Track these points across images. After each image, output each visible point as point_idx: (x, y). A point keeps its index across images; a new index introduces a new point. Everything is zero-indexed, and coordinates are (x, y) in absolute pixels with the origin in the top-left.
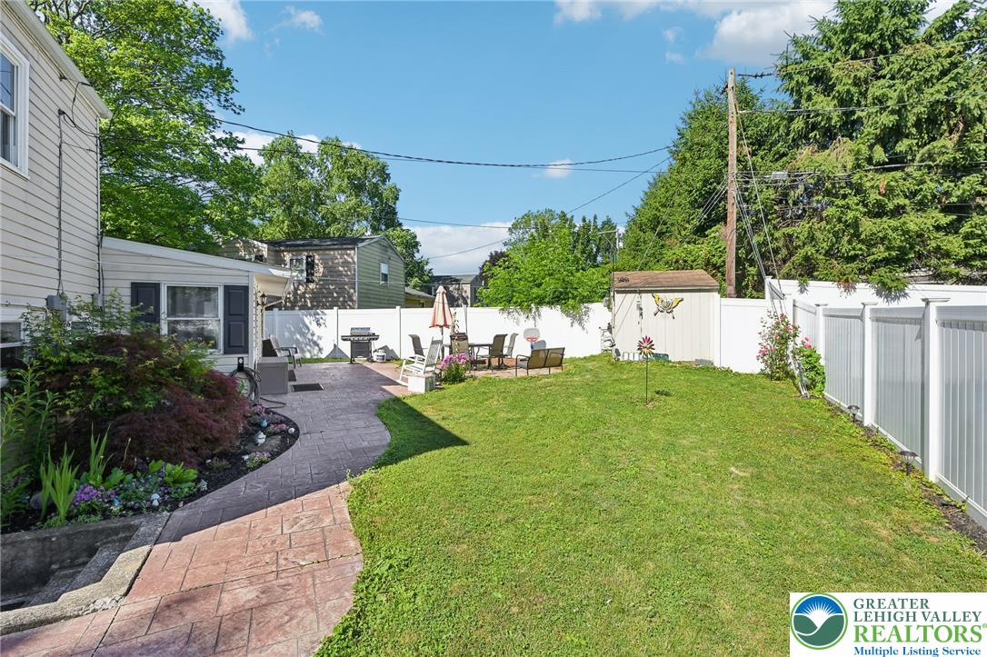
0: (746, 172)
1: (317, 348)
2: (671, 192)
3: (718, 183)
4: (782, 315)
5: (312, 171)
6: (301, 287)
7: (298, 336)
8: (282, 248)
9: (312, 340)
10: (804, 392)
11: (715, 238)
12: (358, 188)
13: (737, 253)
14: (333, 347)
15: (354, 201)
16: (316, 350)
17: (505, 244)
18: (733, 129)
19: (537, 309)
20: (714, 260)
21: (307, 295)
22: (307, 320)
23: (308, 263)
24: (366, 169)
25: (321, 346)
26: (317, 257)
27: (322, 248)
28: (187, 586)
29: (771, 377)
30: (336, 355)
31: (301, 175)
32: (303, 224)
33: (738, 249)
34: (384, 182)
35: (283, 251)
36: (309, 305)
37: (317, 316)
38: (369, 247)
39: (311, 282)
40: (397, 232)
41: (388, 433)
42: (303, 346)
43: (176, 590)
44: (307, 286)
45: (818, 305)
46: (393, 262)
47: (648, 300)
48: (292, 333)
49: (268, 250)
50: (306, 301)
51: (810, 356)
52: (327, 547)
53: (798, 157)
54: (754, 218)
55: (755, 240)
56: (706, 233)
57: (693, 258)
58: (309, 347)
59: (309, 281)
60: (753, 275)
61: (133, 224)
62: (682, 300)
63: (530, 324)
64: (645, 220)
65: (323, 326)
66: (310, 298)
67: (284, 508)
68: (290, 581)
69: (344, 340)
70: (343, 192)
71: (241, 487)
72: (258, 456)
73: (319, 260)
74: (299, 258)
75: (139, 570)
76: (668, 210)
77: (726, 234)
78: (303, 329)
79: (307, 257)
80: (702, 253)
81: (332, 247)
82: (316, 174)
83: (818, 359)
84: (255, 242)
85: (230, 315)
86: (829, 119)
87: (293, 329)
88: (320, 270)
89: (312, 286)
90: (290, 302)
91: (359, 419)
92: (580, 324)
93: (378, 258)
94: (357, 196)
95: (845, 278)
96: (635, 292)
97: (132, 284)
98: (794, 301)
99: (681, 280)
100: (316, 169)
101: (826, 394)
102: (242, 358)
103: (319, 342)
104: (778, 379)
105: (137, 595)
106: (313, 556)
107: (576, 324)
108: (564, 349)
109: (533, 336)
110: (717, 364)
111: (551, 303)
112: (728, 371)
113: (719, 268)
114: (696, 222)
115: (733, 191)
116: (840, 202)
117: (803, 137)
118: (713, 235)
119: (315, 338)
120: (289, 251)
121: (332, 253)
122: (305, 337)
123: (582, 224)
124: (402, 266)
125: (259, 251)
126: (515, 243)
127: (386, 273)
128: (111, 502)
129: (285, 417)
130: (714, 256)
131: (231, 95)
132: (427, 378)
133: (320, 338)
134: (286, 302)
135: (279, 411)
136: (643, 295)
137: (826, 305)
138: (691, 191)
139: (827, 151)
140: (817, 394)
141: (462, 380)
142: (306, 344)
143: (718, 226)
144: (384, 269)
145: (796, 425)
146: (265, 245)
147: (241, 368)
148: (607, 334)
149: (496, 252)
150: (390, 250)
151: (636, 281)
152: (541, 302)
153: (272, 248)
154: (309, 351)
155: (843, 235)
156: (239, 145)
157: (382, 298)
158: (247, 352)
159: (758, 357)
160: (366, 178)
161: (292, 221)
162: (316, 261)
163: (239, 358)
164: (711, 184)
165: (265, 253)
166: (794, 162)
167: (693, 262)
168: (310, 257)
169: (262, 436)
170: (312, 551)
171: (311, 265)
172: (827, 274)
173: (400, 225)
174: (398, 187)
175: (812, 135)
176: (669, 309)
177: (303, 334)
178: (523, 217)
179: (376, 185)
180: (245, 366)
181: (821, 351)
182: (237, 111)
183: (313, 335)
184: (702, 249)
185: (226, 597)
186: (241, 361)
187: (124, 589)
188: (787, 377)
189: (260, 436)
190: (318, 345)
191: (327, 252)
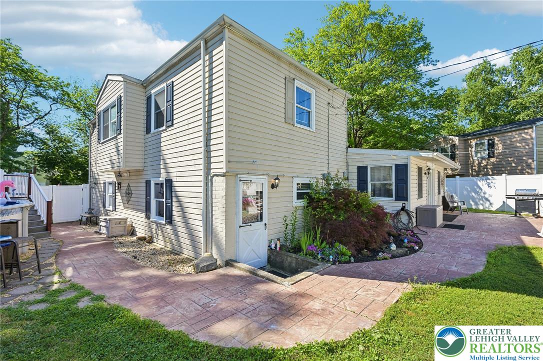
1: (488, 202)
6: (484, 161)
7: (473, 194)
8: (469, 138)
9: (484, 197)
14: (502, 204)
16: (487, 204)
21: (488, 167)
22: (480, 183)
23: (489, 144)
25: (491, 202)
26: (496, 139)
27: (501, 132)
28: (307, 292)
30: (503, 210)
35: (470, 139)
36: (491, 173)
37: (488, 181)
39: (492, 157)
41: (483, 267)
42: (477, 200)
43: (303, 291)
44: (489, 160)
48: (469, 192)
49: (459, 140)
50: (487, 171)
52: (366, 309)
58: (481, 202)
59: (489, 157)
61: (381, 140)
65: (493, 188)
66: (491, 168)
67: (369, 282)
68: (335, 312)
69: (511, 198)
71: (364, 266)
72: (386, 255)
73: (498, 141)
74: (482, 142)
75: (303, 279)
78: (477, 189)
79: (489, 140)
81: (510, 130)
84: (451, 137)
85: (398, 180)
87: (469, 189)
88: (499, 148)
89: (492, 160)
90: (475, 172)
91: (471, 253)
97: (358, 167)
100: (510, 75)
102: (405, 204)
103: (489, 198)
105: (295, 286)
106: (355, 309)
119: (487, 196)
120: (474, 139)
121: (510, 134)
122: (479, 195)
125: (453, 142)
128: (318, 254)
131: (430, 57)
133: (490, 196)
134: (472, 172)
142: (480, 199)
146: (457, 138)
147: (403, 209)
153: (462, 138)
154: (482, 204)
156: (436, 83)
158: (407, 201)
162: (496, 142)
163: (403, 203)
165: (457, 143)
168: (491, 140)
170: (357, 307)
171: (491, 145)
177: (476, 193)
180: (406, 208)
182: (435, 63)
183: (485, 193)
185: (311, 303)
186: (404, 205)
187: (293, 282)
190: (489, 201)
191: (506, 134)
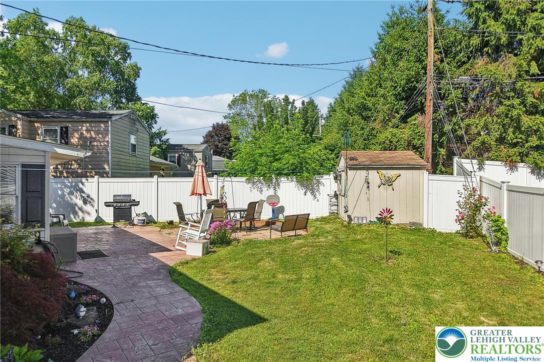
0: (440, 74)
2: (374, 85)
3: (417, 82)
4: (473, 188)
5: (56, 46)
10: (494, 248)
11: (414, 124)
12: (101, 64)
13: (433, 138)
15: (97, 76)
17: (225, 117)
18: (431, 41)
19: (277, 179)
20: (415, 142)
23: (61, 134)
24: (109, 48)
27: (77, 120)
29: (466, 235)
31: (46, 50)
32: (48, 95)
33: (433, 135)
34: (125, 60)
35: (37, 122)
38: (121, 121)
40: (138, 106)
41: (193, 298)
45: (503, 182)
46: (141, 134)
47: (374, 176)
49: (22, 120)
51: (498, 221)
53: (476, 66)
54: (446, 111)
55: (447, 128)
56: (408, 120)
57: (397, 140)
60: (443, 155)
62: (399, 176)
63: (271, 192)
64: (353, 106)
69: (107, 206)
70: (87, 67)
74: (53, 128)
76: (373, 100)
77: (424, 122)
79: (61, 128)
80: (405, 136)
82: (60, 50)
83: (503, 223)
85: (27, 191)
86: (499, 39)
91: (160, 286)
92: (313, 193)
93: (129, 130)
94: (100, 72)
95: (510, 159)
96: (363, 169)
98: (481, 177)
99: (396, 159)
100: (60, 45)
101: (508, 249)
102: (40, 232)
104: (472, 237)
107: (309, 193)
108: (309, 214)
109: (273, 201)
110: (425, 226)
111: (287, 175)
112: (433, 231)
113: (418, 148)
114: (402, 112)
115: (430, 90)
116: (508, 103)
117: (480, 50)
118: (413, 122)
120: (43, 122)
123: (301, 106)
124: (148, 137)
126: (234, 117)
127: (135, 143)
129: (89, 287)
130: (414, 138)
132: (204, 244)
135: (79, 280)
136: (370, 172)
137: (509, 182)
138: (396, 87)
139: (497, 63)
140: (503, 249)
141: (229, 243)
143: (416, 115)
144: (133, 140)
145: (501, 276)
146: (20, 116)
147: (38, 241)
148: (334, 200)
149: (218, 124)
150: (137, 123)
151: (364, 160)
152: (280, 174)
153: (25, 118)
155: (509, 127)
157: (131, 165)
158: (44, 227)
159: (456, 220)
160: (109, 56)
161: (37, 92)
164: (412, 82)
165: (19, 123)
166: (473, 70)
167: (397, 143)
168: (64, 127)
169: (83, 309)
172: (497, 155)
173: (139, 99)
174: (138, 66)
175: (486, 49)
176: (389, 182)
178: (240, 96)
179: (117, 63)
180: (42, 239)
181: (505, 217)
184: (405, 133)
186: (38, 235)
188: (477, 237)
189: (82, 310)
191: (81, 124)
